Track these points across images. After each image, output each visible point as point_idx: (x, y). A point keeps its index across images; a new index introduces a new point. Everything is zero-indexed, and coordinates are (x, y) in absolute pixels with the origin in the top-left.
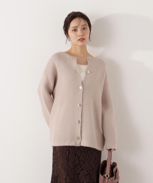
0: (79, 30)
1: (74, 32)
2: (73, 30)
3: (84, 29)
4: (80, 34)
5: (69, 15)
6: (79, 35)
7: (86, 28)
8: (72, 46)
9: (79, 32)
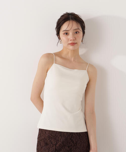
0: (71, 33)
1: (65, 35)
2: (64, 34)
3: (76, 33)
4: (72, 39)
5: (62, 16)
6: (70, 39)
7: (79, 32)
8: (63, 48)
9: (70, 36)
